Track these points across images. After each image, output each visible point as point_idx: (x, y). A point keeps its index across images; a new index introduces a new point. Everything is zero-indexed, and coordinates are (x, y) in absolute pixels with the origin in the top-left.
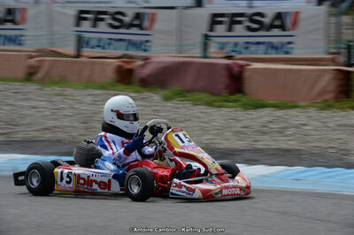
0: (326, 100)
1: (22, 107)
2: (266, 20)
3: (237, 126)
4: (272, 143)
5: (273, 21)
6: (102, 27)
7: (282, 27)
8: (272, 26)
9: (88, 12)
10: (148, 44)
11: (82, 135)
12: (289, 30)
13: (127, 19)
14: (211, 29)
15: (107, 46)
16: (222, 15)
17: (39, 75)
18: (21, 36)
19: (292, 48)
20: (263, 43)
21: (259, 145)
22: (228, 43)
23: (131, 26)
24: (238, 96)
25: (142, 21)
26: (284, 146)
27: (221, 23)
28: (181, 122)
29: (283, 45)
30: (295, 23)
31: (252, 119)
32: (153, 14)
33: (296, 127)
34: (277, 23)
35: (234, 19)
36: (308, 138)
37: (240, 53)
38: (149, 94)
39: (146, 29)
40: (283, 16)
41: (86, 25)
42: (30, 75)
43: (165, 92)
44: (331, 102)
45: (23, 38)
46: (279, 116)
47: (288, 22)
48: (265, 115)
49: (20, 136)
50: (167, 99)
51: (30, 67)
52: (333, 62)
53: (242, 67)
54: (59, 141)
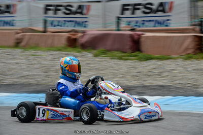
0: (189, 54)
1: (10, 63)
2: (154, 7)
3: (134, 72)
4: (154, 82)
5: (158, 7)
6: (60, 14)
7: (163, 11)
8: (158, 11)
9: (51, 6)
10: (86, 23)
11: (43, 80)
12: (167, 13)
13: (74, 9)
14: (122, 14)
15: (63, 25)
16: (128, 5)
17: (23, 44)
18: (13, 20)
19: (169, 23)
20: (153, 21)
21: (146, 84)
22: (132, 21)
23: (76, 13)
24: (137, 53)
25: (82, 10)
26: (161, 83)
27: (127, 9)
28: (102, 70)
29: (164, 21)
30: (171, 9)
31: (144, 67)
32: (89, 6)
33: (169, 71)
34: (161, 8)
35: (135, 7)
36: (175, 78)
37: (139, 27)
38: (86, 53)
39: (85, 15)
40: (163, 4)
41: (50, 13)
42: (18, 44)
43: (95, 52)
44: (191, 55)
45: (14, 22)
46: (160, 65)
47: (167, 8)
48: (152, 64)
49: (7, 82)
50: (96, 56)
51: (18, 39)
52: (194, 31)
53: (139, 35)
54: (29, 84)
